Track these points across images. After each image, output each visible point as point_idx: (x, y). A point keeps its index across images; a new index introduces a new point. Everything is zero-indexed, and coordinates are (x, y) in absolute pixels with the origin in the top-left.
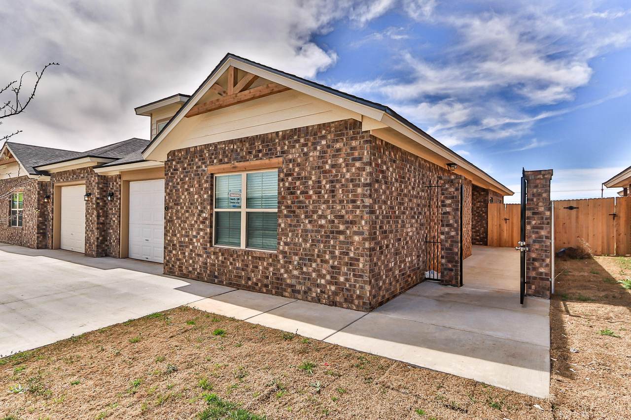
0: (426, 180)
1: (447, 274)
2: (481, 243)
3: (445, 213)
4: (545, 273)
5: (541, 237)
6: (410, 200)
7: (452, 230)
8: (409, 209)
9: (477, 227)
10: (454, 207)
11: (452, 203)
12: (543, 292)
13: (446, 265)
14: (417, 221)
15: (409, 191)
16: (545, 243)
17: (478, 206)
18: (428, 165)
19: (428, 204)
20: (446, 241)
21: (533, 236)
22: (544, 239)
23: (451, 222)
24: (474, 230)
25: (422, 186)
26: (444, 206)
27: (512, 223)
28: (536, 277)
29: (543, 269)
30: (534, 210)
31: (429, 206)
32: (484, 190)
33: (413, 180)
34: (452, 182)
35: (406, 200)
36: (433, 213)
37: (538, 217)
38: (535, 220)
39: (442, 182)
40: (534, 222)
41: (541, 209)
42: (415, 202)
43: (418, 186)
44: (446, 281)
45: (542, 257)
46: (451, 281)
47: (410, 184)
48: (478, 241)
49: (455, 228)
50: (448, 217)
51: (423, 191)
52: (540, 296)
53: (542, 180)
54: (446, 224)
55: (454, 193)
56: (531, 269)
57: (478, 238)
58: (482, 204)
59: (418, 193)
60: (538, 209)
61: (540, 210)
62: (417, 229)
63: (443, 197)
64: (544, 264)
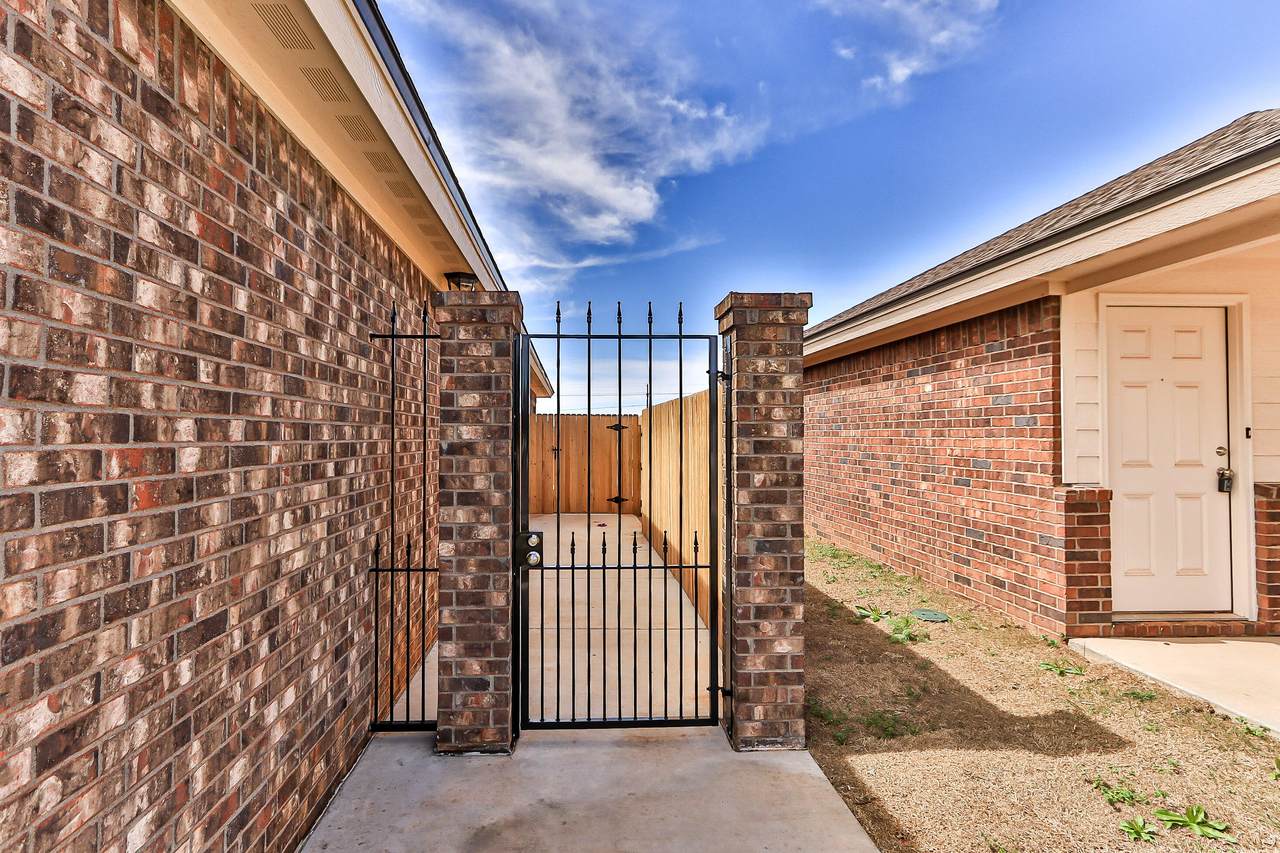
0: (378, 309)
1: (464, 704)
3: (453, 449)
4: (793, 657)
5: (778, 531)
6: (296, 388)
7: (485, 517)
8: (285, 432)
10: (491, 421)
11: (482, 405)
12: (787, 724)
13: (461, 666)
14: (333, 490)
15: (289, 339)
16: (790, 551)
18: (383, 250)
19: (383, 410)
20: (462, 566)
21: (758, 527)
22: (789, 537)
23: (480, 484)
25: (359, 329)
26: (452, 417)
28: (767, 675)
29: (785, 643)
30: (758, 434)
31: (390, 419)
33: (312, 286)
34: (483, 319)
35: (268, 381)
36: (405, 448)
37: (772, 459)
38: (761, 469)
39: (444, 316)
40: (758, 478)
41: (780, 431)
42: (324, 396)
43: (341, 326)
44: (460, 734)
45: (782, 600)
46: (479, 732)
47: (294, 300)
49: (494, 510)
50: (467, 464)
51: (362, 352)
52: (780, 739)
53: (780, 329)
54: (460, 495)
55: (490, 366)
56: (752, 647)
59: (340, 358)
60: (769, 429)
61: (776, 434)
62: (331, 527)
63: (446, 378)
64: (790, 625)
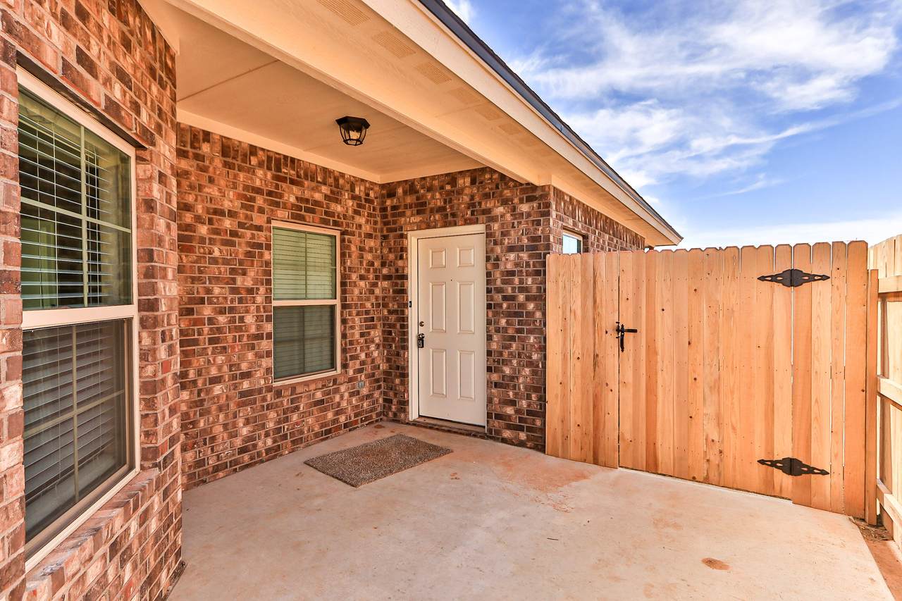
2: (523, 436)
9: (505, 362)
17: (510, 267)
24: (495, 377)
27: (651, 350)
32: (530, 192)
48: (509, 427)
57: (510, 410)
58: (524, 256)
